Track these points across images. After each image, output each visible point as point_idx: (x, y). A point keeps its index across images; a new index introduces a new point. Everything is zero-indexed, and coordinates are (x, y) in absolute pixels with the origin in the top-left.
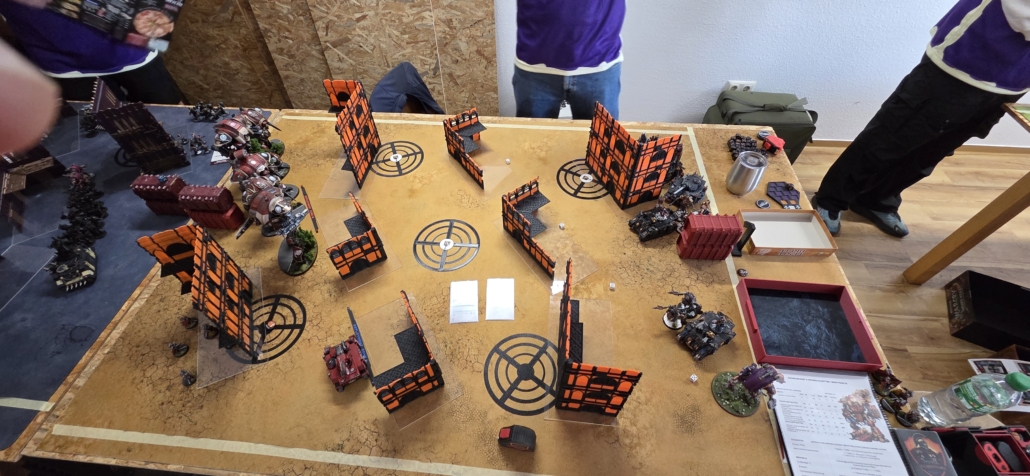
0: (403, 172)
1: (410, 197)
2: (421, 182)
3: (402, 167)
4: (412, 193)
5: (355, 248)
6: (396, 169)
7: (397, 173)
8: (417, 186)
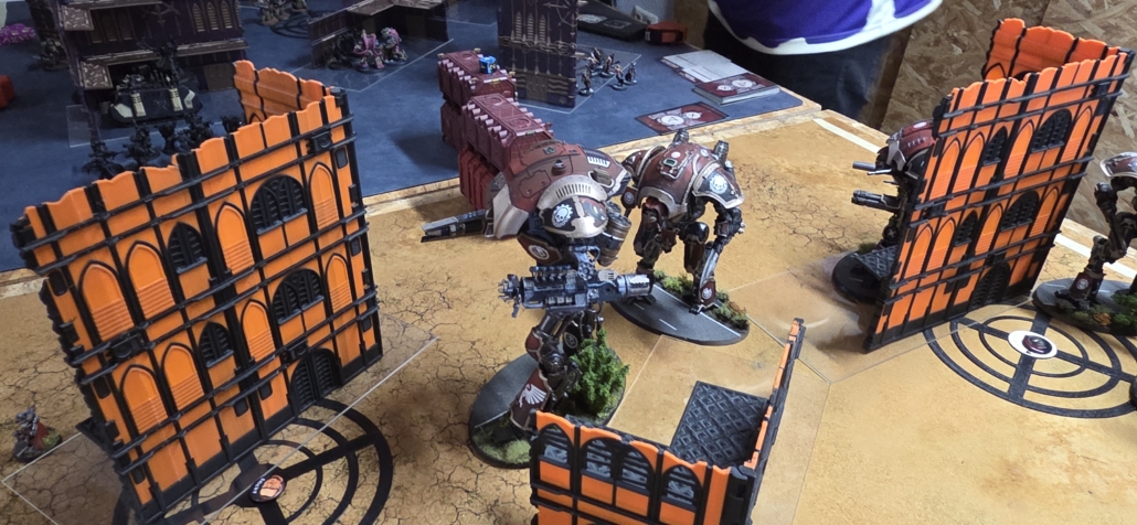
0: (1028, 396)
1: (989, 484)
2: (1072, 469)
3: (1033, 380)
4: (1010, 479)
5: (631, 486)
6: (1010, 372)
7: (1004, 387)
8: (1049, 471)
